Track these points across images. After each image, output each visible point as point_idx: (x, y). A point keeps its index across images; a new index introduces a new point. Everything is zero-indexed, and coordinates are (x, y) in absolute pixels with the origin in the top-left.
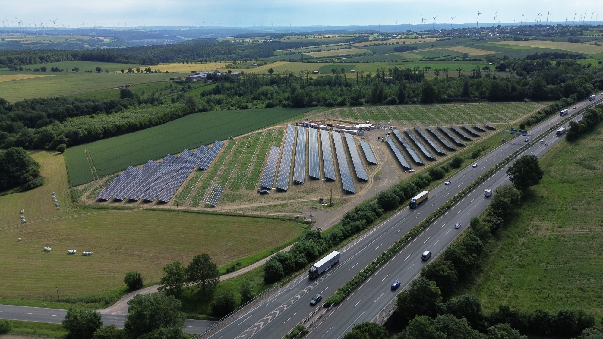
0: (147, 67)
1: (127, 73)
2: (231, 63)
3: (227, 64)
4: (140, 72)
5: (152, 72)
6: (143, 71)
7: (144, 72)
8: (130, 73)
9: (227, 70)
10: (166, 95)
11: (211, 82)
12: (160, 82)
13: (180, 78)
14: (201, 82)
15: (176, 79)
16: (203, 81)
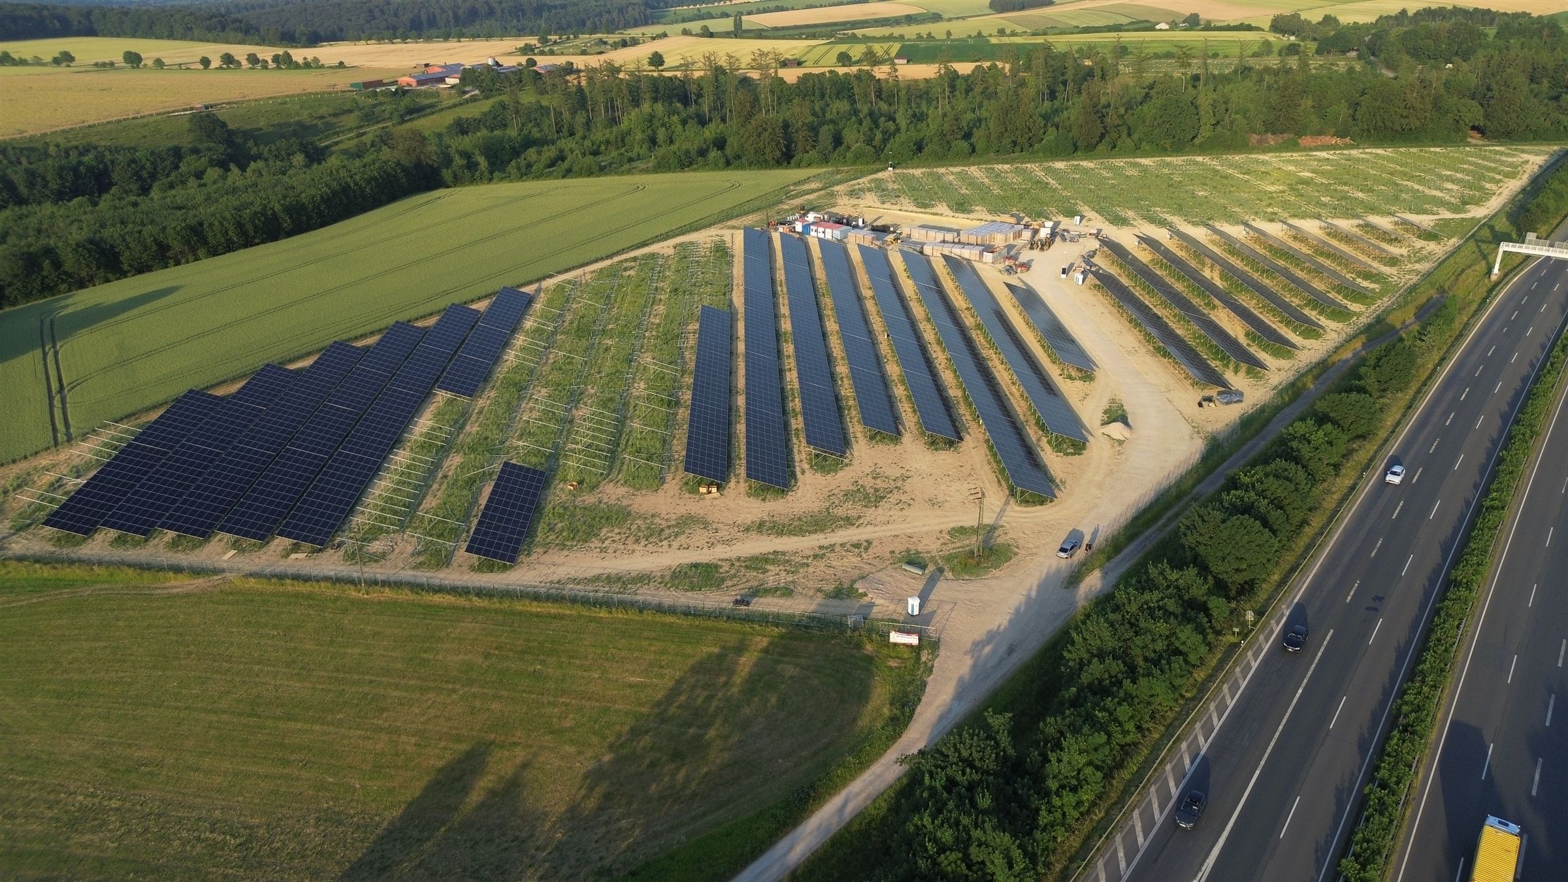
0: (280, 51)
1: (221, 68)
2: (533, 41)
3: (521, 43)
4: (259, 66)
5: (297, 66)
6: (266, 62)
7: (271, 65)
8: (229, 68)
9: (523, 60)
10: (337, 134)
11: (477, 92)
12: (317, 93)
13: (379, 83)
14: (446, 92)
15: (367, 85)
16: (453, 91)
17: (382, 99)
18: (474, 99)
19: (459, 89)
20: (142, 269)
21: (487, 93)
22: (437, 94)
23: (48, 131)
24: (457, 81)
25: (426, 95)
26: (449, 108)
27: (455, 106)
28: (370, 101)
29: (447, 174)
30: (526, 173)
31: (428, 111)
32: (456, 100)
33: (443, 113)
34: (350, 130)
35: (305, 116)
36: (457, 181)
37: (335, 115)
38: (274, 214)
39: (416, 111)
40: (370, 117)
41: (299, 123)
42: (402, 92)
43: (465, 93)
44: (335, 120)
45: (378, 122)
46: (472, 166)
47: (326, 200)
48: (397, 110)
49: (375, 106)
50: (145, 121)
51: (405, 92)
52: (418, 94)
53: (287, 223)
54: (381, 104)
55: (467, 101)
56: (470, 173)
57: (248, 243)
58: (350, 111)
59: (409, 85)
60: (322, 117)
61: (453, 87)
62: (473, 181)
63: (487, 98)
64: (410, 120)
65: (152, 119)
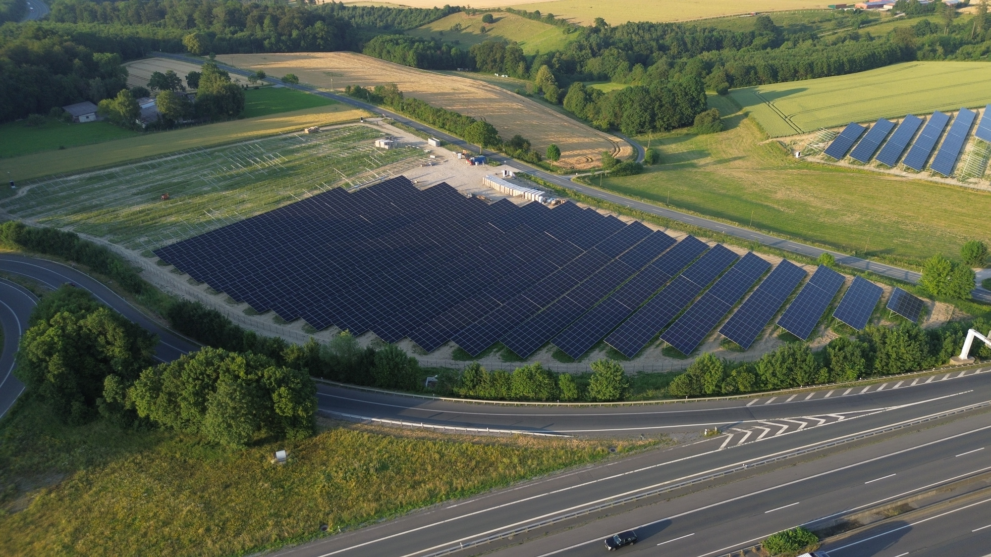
10: (822, 32)
11: (903, 14)
12: (811, 10)
13: (844, 6)
14: (885, 13)
15: (838, 7)
16: (889, 13)
17: (846, 15)
18: (901, 18)
19: (893, 12)
20: (785, 80)
21: (910, 15)
22: (879, 14)
23: (689, 20)
24: (891, 7)
25: (872, 14)
26: (886, 22)
27: (890, 21)
28: (840, 15)
29: (919, 54)
30: (968, 57)
31: (873, 23)
32: (891, 18)
33: (882, 25)
34: (829, 30)
35: (805, 21)
36: (925, 58)
37: (821, 22)
38: (843, 62)
39: (866, 23)
40: (841, 24)
41: (803, 25)
42: (859, 12)
43: (896, 14)
44: (820, 24)
45: (844, 27)
46: (934, 51)
47: (865, 59)
48: (857, 21)
49: (844, 18)
50: (729, 18)
51: (861, 12)
52: (868, 13)
53: (847, 68)
54: (846, 17)
55: (897, 19)
56: (931, 55)
57: (829, 75)
58: (830, 20)
59: (862, 8)
60: (814, 22)
61: (889, 10)
62: (934, 59)
63: (910, 18)
64: (863, 27)
65: (732, 18)
